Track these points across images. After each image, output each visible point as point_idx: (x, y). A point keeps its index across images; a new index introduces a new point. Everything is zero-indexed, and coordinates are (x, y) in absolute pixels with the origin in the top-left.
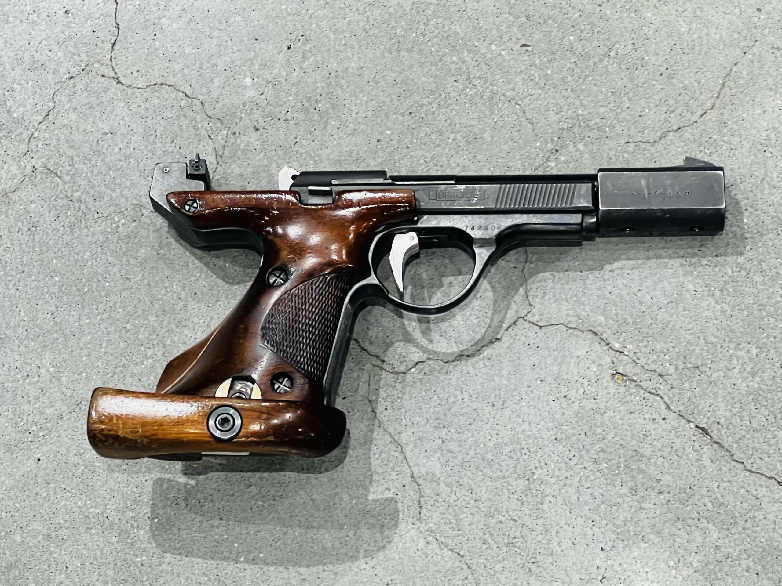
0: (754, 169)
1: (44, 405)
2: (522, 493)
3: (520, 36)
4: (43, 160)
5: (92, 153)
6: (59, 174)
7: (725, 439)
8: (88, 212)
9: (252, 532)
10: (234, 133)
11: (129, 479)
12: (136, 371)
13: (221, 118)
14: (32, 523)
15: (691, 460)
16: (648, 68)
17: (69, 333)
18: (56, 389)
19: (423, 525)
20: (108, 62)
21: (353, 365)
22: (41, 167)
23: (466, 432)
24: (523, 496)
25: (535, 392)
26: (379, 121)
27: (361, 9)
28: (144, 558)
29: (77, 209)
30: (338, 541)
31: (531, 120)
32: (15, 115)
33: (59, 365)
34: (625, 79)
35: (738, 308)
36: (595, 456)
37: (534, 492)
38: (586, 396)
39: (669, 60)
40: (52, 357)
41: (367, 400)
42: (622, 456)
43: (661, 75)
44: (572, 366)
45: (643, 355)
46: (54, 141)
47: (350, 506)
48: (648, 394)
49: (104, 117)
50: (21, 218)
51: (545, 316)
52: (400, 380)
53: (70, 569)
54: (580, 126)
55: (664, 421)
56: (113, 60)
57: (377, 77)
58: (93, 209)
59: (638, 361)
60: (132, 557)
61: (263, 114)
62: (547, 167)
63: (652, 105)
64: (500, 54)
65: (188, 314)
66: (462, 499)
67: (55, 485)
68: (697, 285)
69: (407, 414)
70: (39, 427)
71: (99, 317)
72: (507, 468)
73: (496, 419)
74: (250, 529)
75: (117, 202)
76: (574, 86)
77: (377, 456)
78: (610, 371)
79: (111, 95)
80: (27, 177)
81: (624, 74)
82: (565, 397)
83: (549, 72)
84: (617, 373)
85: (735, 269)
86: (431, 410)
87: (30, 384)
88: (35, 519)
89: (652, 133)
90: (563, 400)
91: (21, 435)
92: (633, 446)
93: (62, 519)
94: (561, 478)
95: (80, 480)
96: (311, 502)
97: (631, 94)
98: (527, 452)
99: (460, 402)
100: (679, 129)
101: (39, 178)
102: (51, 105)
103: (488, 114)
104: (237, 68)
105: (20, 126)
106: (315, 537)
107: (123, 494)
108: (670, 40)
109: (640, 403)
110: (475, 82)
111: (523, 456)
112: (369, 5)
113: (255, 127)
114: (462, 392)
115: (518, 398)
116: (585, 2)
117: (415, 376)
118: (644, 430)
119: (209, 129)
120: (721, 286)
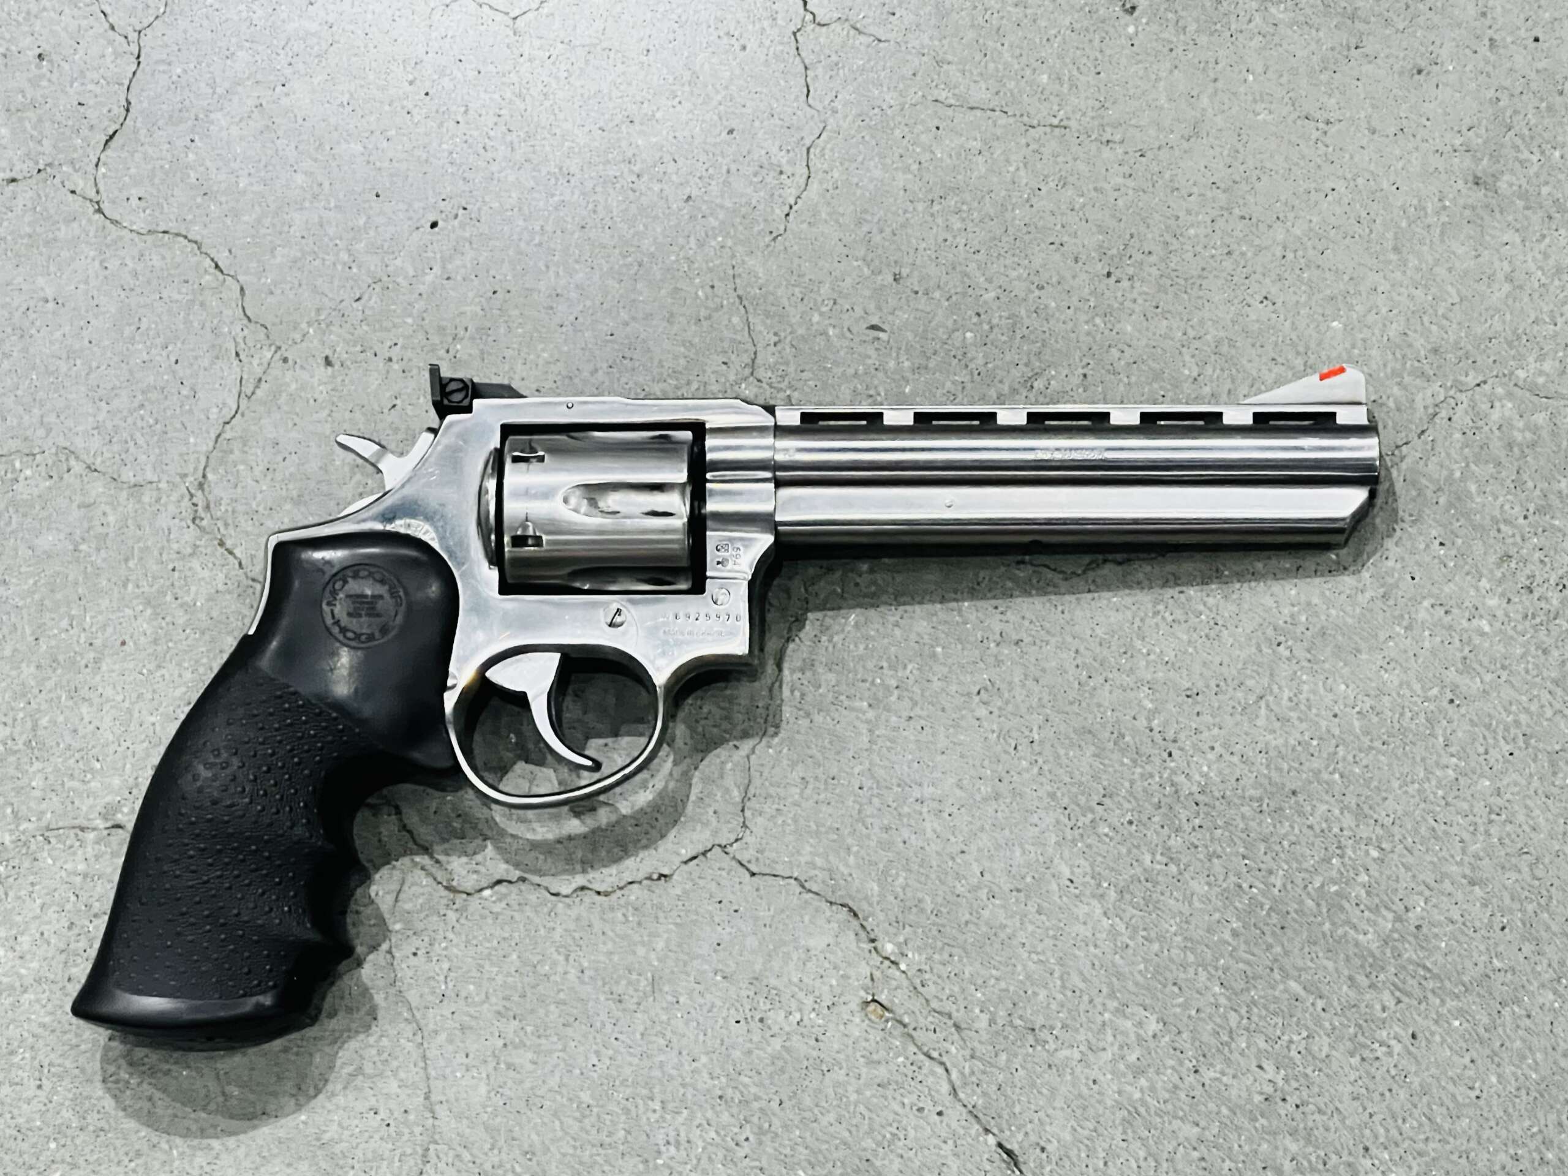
0: (1249, 672)
3: (872, 307)
5: (9, 330)
9: (91, 1128)
10: (285, 360)
13: (268, 325)
20: (91, 168)
21: (377, 853)
23: (555, 1039)
25: (708, 996)
35: (1144, 933)
36: (788, 1151)
38: (802, 1030)
41: (383, 929)
44: (792, 965)
45: (935, 978)
48: (922, 1057)
49: (52, 269)
51: (766, 854)
52: (457, 906)
55: (939, 1118)
56: (101, 167)
57: (580, 320)
59: (919, 987)
61: (348, 337)
64: (824, 333)
65: (98, 678)
66: (508, 1166)
68: (1076, 870)
69: (452, 975)
72: (612, 1129)
73: (616, 1029)
74: (89, 1120)
75: (29, 433)
78: (862, 993)
79: (78, 232)
82: (761, 1020)
83: (907, 390)
84: (874, 1001)
85: (1158, 857)
86: (500, 979)
90: (755, 1025)
92: (865, 1150)
96: (221, 1099)
98: (658, 1107)
99: (558, 978)
100: (1128, 560)
104: (326, 239)
108: (1156, 386)
109: (903, 1070)
110: (761, 373)
111: (650, 1114)
112: (605, 182)
113: (327, 358)
114: (567, 960)
115: (669, 998)
116: (1014, 274)
117: (487, 904)
118: (895, 1125)
119: (240, 340)
120: (1122, 884)
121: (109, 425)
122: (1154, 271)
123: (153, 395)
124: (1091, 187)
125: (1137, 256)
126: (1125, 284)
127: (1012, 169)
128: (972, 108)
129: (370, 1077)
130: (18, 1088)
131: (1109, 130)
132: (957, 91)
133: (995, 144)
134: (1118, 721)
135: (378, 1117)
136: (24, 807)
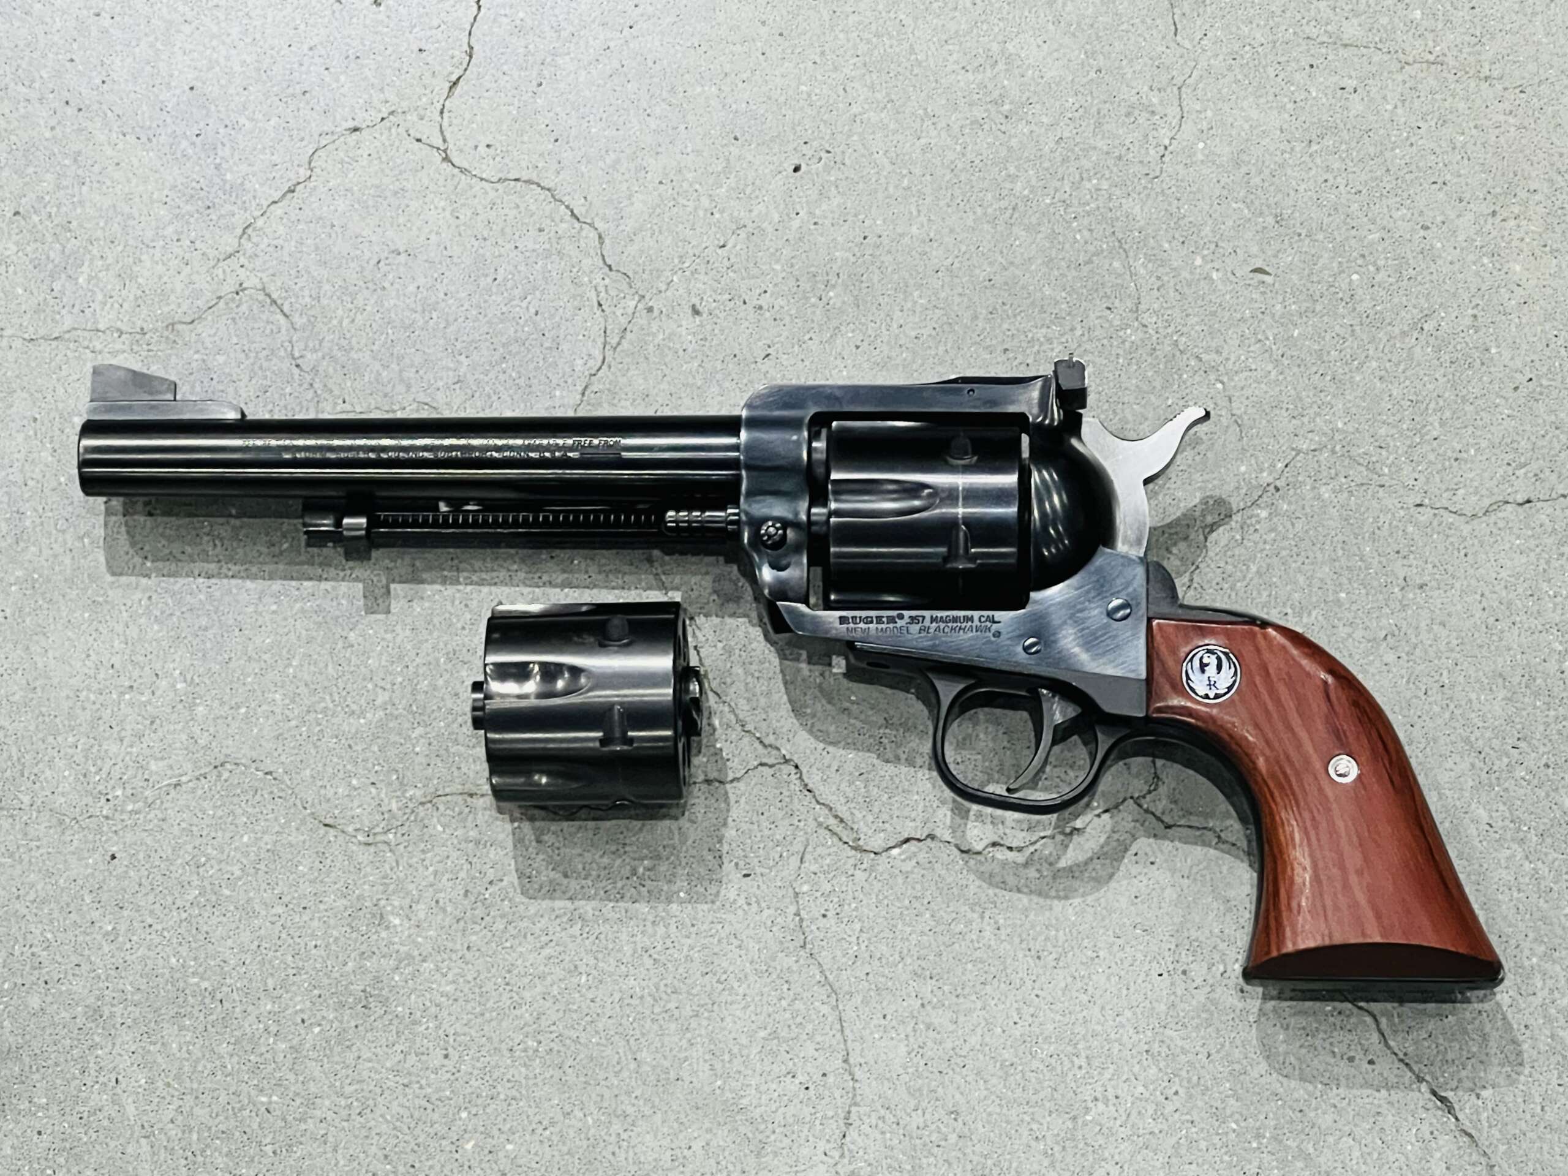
1: (147, 752)
2: (1057, 1143)
3: (1254, 250)
4: (264, 275)
5: (361, 283)
6: (286, 308)
7: (1486, 1129)
8: (326, 395)
9: (502, 1097)
10: (650, 310)
11: (284, 936)
12: (345, 727)
13: (630, 274)
14: (70, 977)
15: (1407, 1159)
16: (1492, 369)
17: (231, 622)
18: (179, 727)
19: (846, 1161)
20: (435, 116)
21: (780, 814)
22: (255, 288)
23: (974, 998)
24: (1057, 1148)
25: (1128, 949)
26: (941, 349)
27: (956, 128)
28: (275, 1098)
29: (306, 386)
30: (669, 1153)
31: (1240, 417)
32: (228, 176)
33: (197, 680)
34: (1442, 380)
36: (1218, 1104)
37: (1081, 1145)
38: (1225, 982)
39: (1537, 364)
40: (188, 663)
41: (790, 890)
42: (1271, 1115)
43: (1516, 389)
44: (1211, 916)
46: (293, 243)
47: (707, 1089)
48: (1351, 1006)
49: (401, 220)
50: (192, 378)
52: (863, 866)
53: (123, 1086)
54: (1333, 452)
55: (1370, 1067)
56: (446, 115)
57: (956, 265)
58: (336, 392)
60: (253, 1093)
61: (715, 285)
62: (1250, 518)
63: (1484, 444)
64: (1208, 278)
66: (933, 1127)
67: (134, 914)
68: (1494, 814)
69: (864, 936)
70: (129, 792)
71: (298, 605)
72: (1038, 1087)
73: (1037, 985)
74: (499, 1088)
75: (389, 389)
76: (1341, 371)
77: (784, 1003)
79: (426, 182)
80: (222, 304)
81: (1442, 371)
82: (1184, 972)
83: (1296, 334)
86: (913, 939)
87: (131, 704)
88: (77, 971)
89: (1475, 498)
90: (1179, 978)
91: (90, 800)
92: (1297, 1100)
93: (131, 984)
94: (1141, 1132)
95: (184, 915)
96: (633, 1065)
97: (1448, 414)
98: (1083, 1062)
99: (974, 937)
100: (1529, 501)
101: (244, 308)
102: (303, 173)
103: (1158, 384)
104: (685, 185)
105: (233, 199)
106: (624, 1136)
107: (262, 963)
108: (1548, 326)
109: (1331, 1019)
110: (1147, 318)
111: (1076, 1070)
112: (972, 123)
113: (694, 306)
114: (982, 918)
115: (1090, 953)
116: (1397, 215)
117: (898, 863)
118: (1327, 1075)
119: (601, 289)
120: (1542, 827)
121: (470, 379)
122: (1540, 209)
123: (514, 348)
124: (1472, 125)
125: (1523, 195)
126: (1512, 223)
127: (1389, 107)
128: (1346, 46)
129: (786, 1041)
130: (424, 1058)
131: (1487, 66)
132: (1329, 28)
133: (1370, 82)
134: (1528, 664)
135: (797, 1081)
136: (409, 774)
